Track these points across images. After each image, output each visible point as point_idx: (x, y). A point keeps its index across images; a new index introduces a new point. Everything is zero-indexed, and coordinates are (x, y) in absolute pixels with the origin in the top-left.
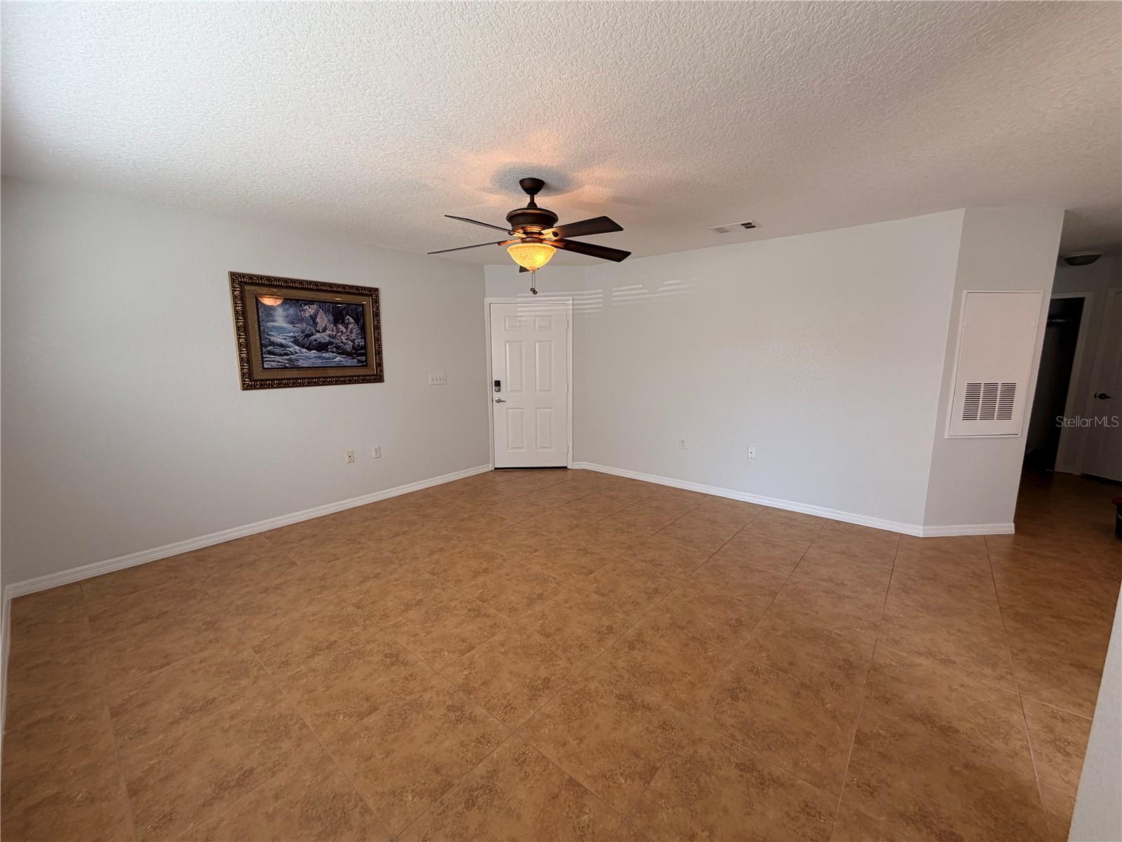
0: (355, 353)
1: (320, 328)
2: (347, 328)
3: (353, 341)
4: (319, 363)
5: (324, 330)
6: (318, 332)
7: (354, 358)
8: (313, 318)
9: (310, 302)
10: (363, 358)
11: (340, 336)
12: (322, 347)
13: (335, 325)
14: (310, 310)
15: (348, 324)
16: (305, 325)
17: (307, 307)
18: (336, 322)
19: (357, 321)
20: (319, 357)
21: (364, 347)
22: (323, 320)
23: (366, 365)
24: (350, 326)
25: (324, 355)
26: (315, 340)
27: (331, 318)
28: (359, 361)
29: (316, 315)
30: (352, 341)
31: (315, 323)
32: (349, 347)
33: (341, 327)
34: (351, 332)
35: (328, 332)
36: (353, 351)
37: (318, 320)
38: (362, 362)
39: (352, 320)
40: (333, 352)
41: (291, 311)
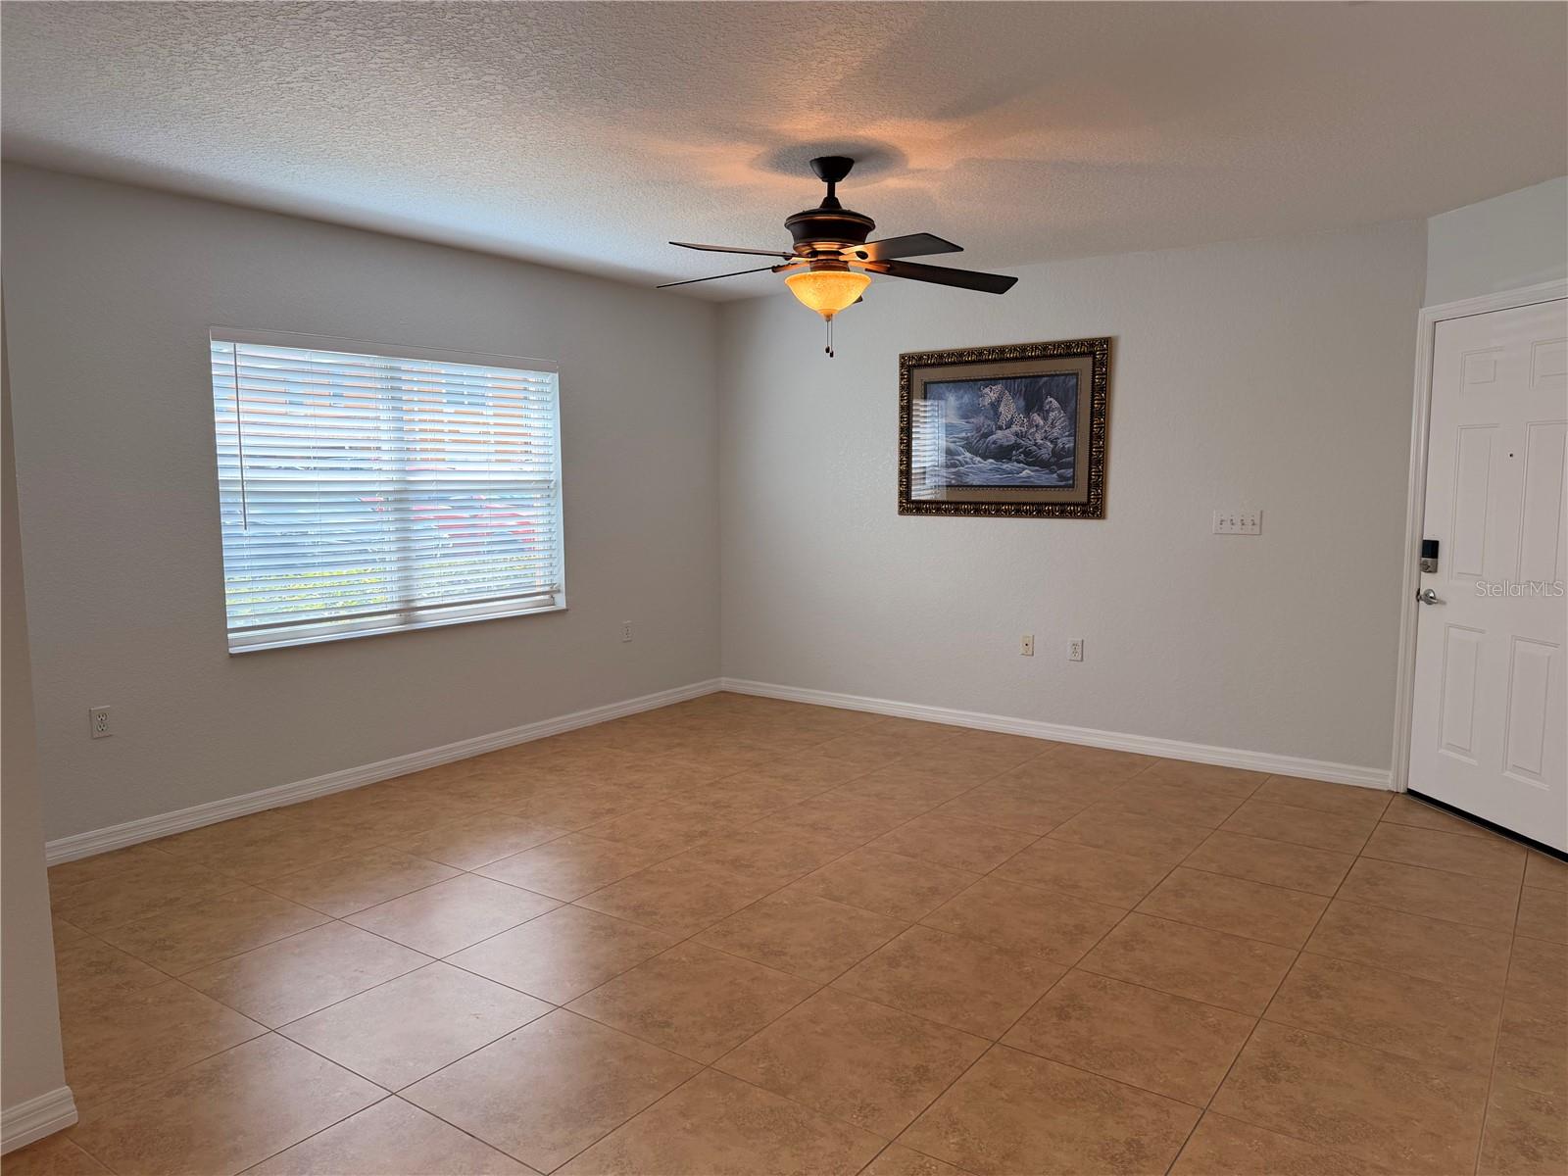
0: (1055, 464)
1: (1002, 422)
2: (1045, 419)
3: (1054, 441)
4: (996, 479)
5: (1008, 427)
6: (1000, 428)
7: (1052, 472)
8: (995, 406)
9: (992, 381)
10: (1069, 472)
11: (1033, 434)
12: (1003, 453)
13: (1027, 416)
14: (991, 394)
15: (1048, 412)
16: (982, 418)
17: (987, 390)
18: (1028, 410)
19: (1063, 404)
20: (997, 470)
21: (1073, 452)
22: (1009, 409)
23: (1072, 486)
24: (1052, 415)
25: (1005, 466)
26: (994, 442)
27: (1022, 403)
28: (1061, 478)
29: (999, 401)
30: (1052, 442)
31: (997, 415)
32: (1045, 453)
33: (1037, 418)
34: (1053, 426)
35: (1015, 428)
36: (1052, 460)
37: (1001, 409)
38: (1068, 479)
39: (1055, 404)
40: (1019, 462)
41: (966, 399)
